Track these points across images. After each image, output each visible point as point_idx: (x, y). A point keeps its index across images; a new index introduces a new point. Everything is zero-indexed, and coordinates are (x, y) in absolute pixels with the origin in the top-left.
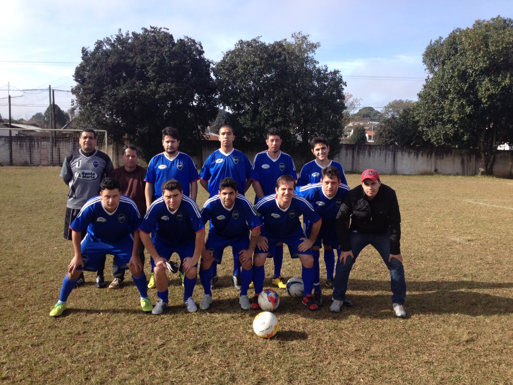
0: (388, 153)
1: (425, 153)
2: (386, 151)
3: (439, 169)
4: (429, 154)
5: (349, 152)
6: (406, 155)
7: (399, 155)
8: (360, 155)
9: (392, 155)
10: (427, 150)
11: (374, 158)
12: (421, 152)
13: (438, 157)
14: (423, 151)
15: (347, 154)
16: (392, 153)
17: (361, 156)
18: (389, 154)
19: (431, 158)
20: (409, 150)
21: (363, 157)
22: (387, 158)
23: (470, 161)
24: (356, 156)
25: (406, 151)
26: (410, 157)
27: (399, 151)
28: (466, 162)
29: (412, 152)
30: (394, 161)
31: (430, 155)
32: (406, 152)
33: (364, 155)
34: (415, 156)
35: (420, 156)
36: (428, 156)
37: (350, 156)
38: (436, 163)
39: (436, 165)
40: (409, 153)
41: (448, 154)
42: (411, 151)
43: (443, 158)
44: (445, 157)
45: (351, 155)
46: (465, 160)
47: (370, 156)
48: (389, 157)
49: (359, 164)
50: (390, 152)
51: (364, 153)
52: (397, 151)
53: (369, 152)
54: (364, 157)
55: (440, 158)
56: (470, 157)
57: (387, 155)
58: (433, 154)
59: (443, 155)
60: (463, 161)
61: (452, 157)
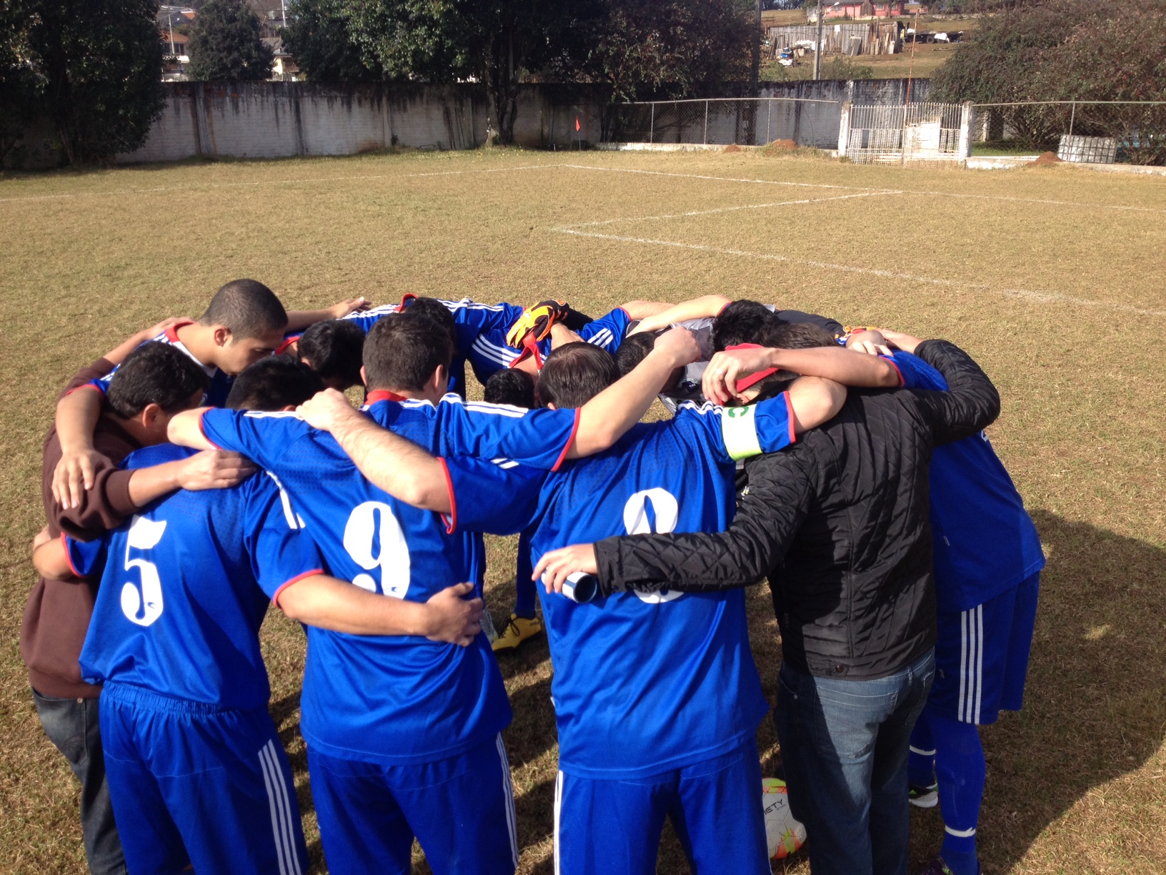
0: (280, 102)
1: (366, 99)
2: (275, 97)
3: (400, 136)
4: (375, 100)
5: (181, 102)
6: (323, 104)
7: (307, 105)
8: (212, 109)
9: (291, 105)
10: (369, 91)
11: (249, 115)
12: (356, 95)
13: (395, 107)
14: (360, 92)
15: (177, 109)
16: (290, 102)
17: (216, 113)
18: (283, 105)
19: (379, 110)
20: (329, 91)
21: (220, 114)
22: (280, 115)
23: (460, 111)
24: (201, 113)
25: (323, 94)
26: (333, 109)
27: (305, 94)
28: (453, 115)
29: (336, 97)
30: (298, 120)
31: (376, 103)
32: (322, 97)
33: (222, 108)
34: (345, 106)
35: (355, 106)
36: (372, 106)
37: (186, 115)
38: (392, 121)
39: (392, 128)
40: (331, 100)
41: (414, 99)
42: (334, 93)
43: (405, 109)
44: (408, 106)
45: (189, 111)
46: (452, 111)
47: (237, 112)
48: (284, 112)
49: (212, 133)
50: (286, 100)
51: (222, 103)
52: (302, 96)
53: (233, 102)
54: (223, 115)
55: (399, 110)
56: (462, 104)
57: (280, 106)
58: (384, 99)
59: (405, 101)
60: (447, 114)
61: (425, 106)
